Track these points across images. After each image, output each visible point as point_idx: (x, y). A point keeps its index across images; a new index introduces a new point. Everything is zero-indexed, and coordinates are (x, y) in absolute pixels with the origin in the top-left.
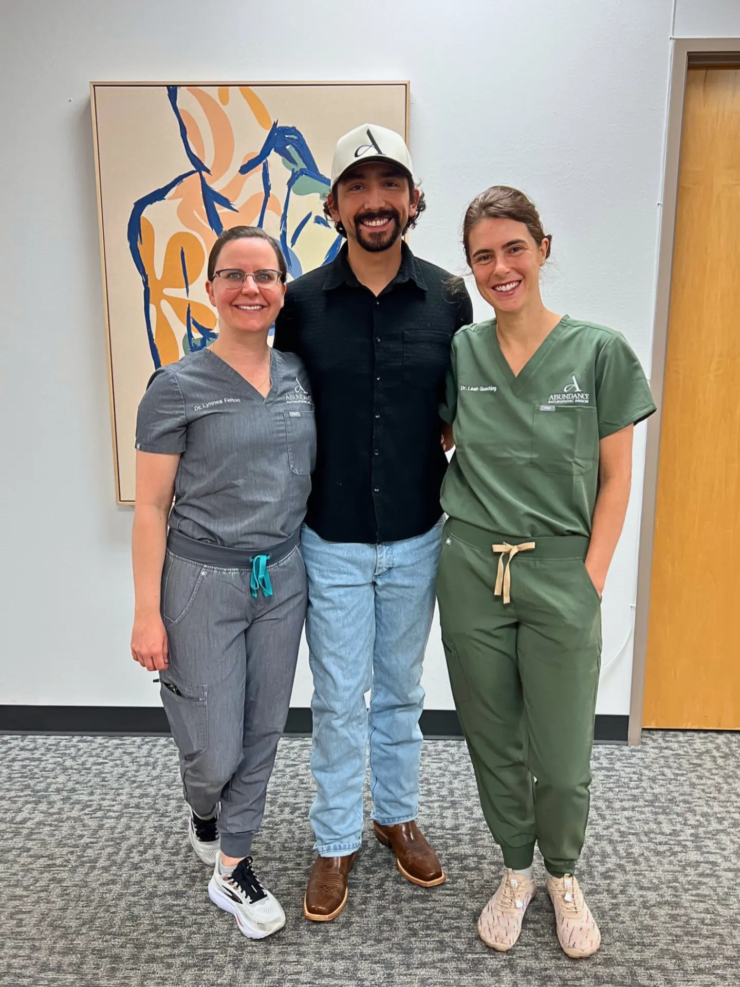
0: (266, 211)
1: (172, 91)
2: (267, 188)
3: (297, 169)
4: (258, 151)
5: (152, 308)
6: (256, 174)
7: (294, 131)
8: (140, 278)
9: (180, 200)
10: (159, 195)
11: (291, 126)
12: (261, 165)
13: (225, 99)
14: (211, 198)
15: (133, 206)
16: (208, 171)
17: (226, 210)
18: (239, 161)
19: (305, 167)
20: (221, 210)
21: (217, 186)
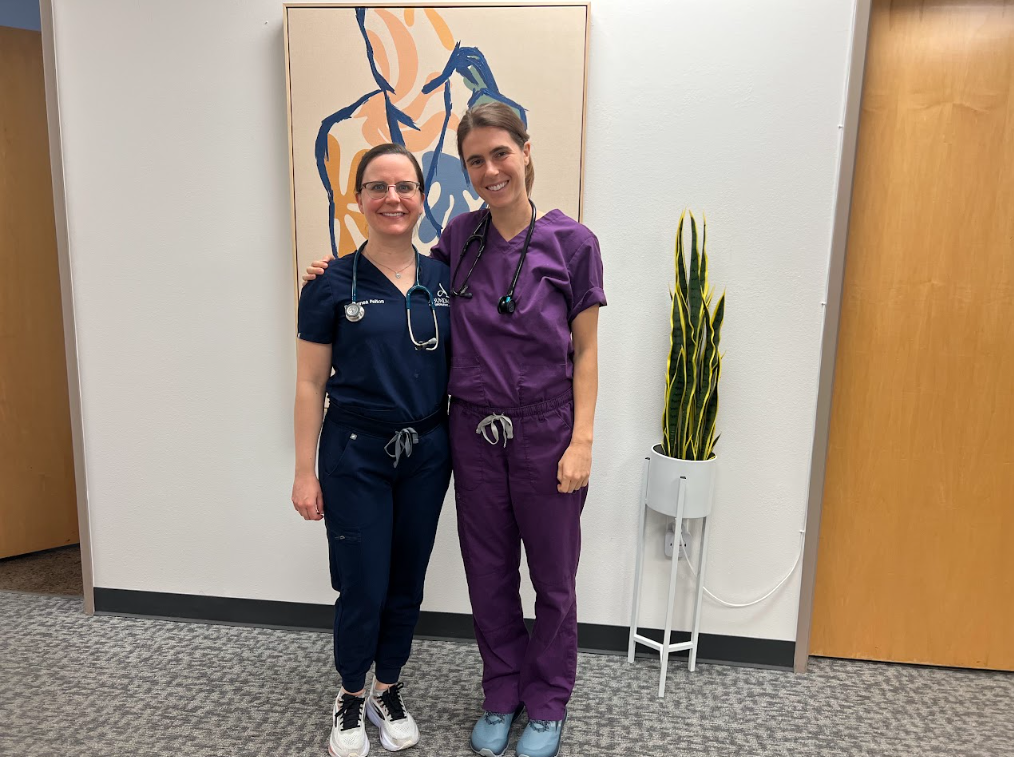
0: (448, 130)
1: (360, 11)
2: (449, 107)
3: (478, 89)
4: (440, 71)
5: (337, 222)
6: (438, 94)
7: (475, 51)
8: (325, 193)
9: (365, 119)
10: (346, 113)
11: (473, 47)
12: (443, 85)
13: (410, 21)
14: (394, 116)
15: (320, 124)
16: (392, 91)
17: (409, 128)
18: (422, 80)
19: (485, 86)
20: (404, 129)
21: (400, 105)
